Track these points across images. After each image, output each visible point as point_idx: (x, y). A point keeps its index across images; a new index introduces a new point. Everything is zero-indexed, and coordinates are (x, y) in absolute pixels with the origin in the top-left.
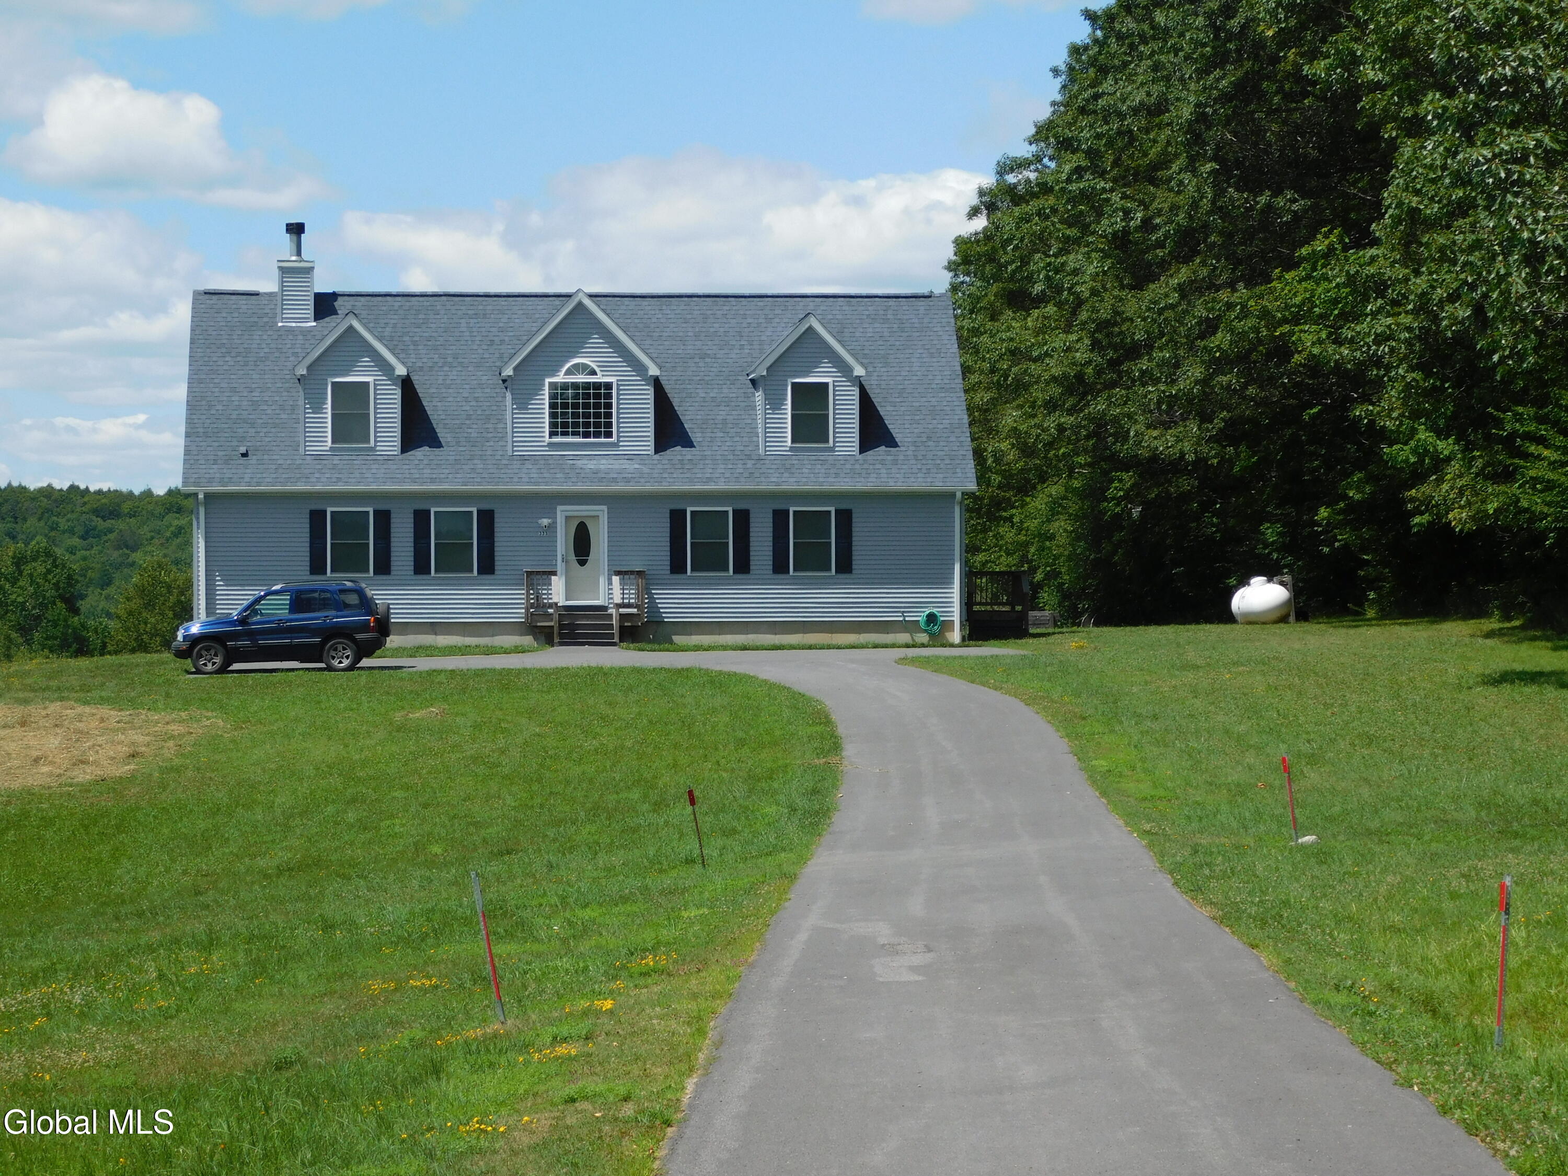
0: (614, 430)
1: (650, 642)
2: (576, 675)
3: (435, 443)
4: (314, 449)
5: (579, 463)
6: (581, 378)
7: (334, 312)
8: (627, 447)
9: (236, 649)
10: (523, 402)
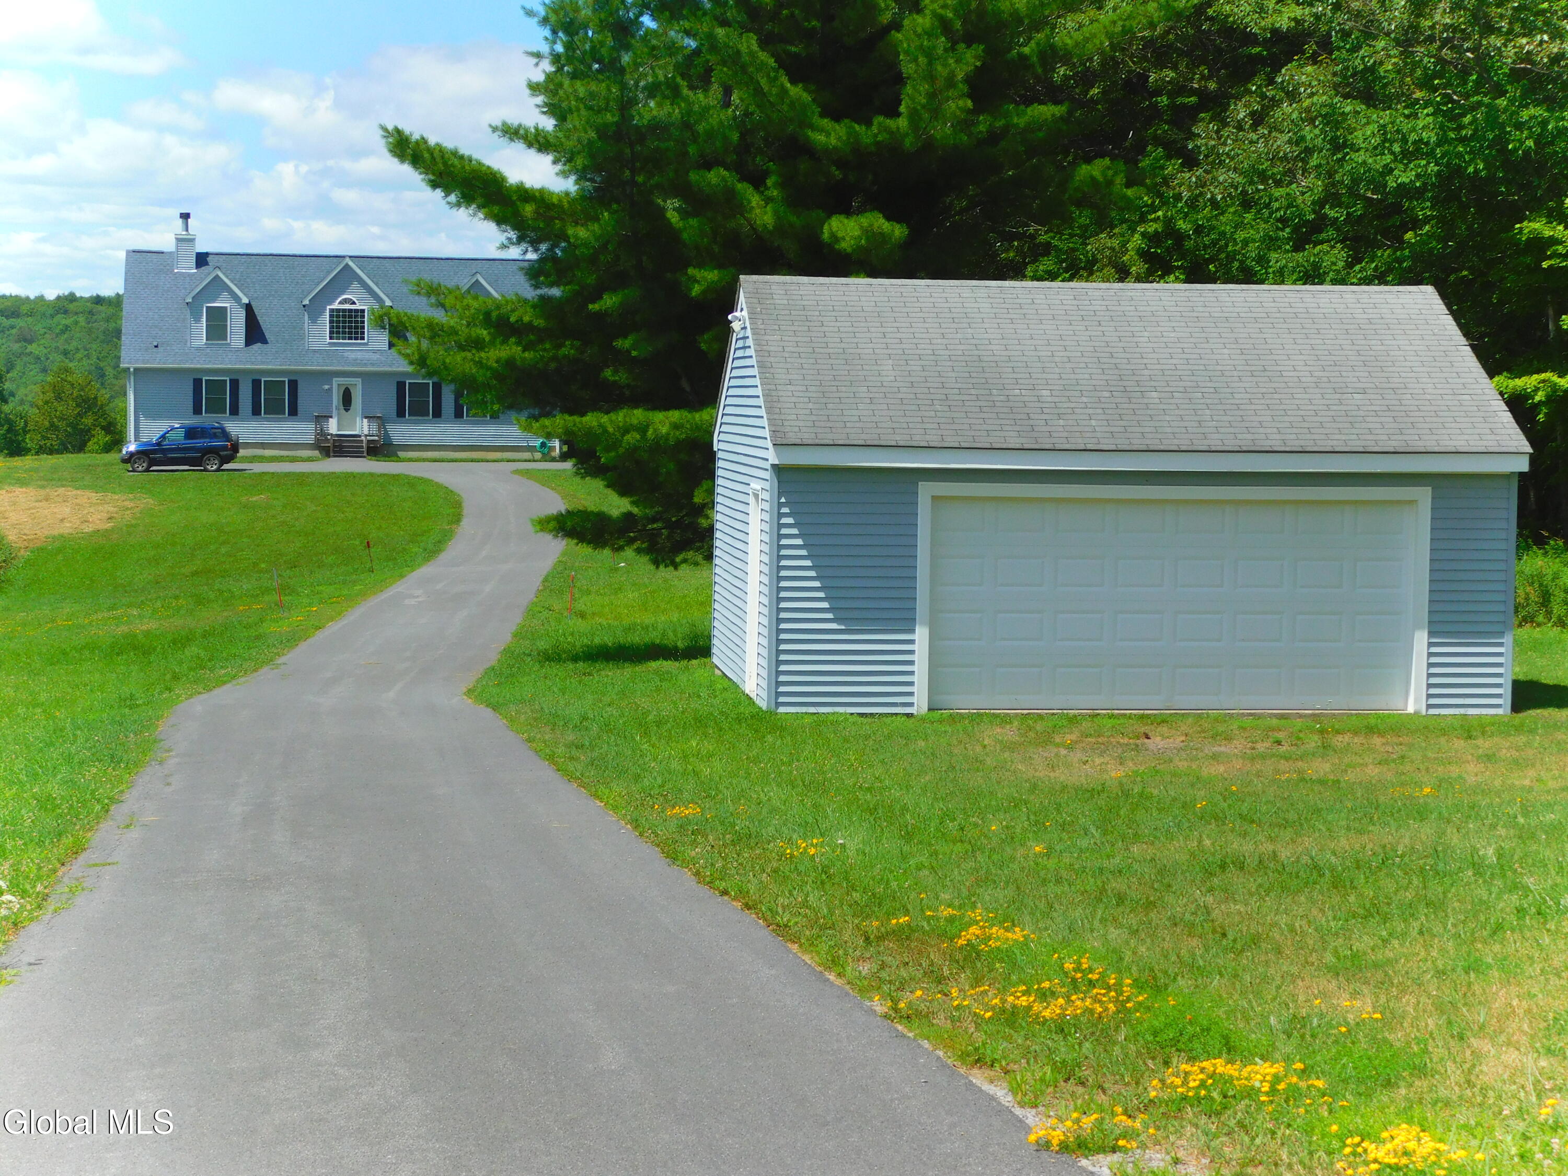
0: (366, 336)
1: (386, 456)
2: (338, 477)
3: (264, 341)
4: (196, 343)
5: (346, 354)
6: (347, 306)
7: (207, 264)
8: (374, 345)
9: (155, 459)
10: (314, 319)
